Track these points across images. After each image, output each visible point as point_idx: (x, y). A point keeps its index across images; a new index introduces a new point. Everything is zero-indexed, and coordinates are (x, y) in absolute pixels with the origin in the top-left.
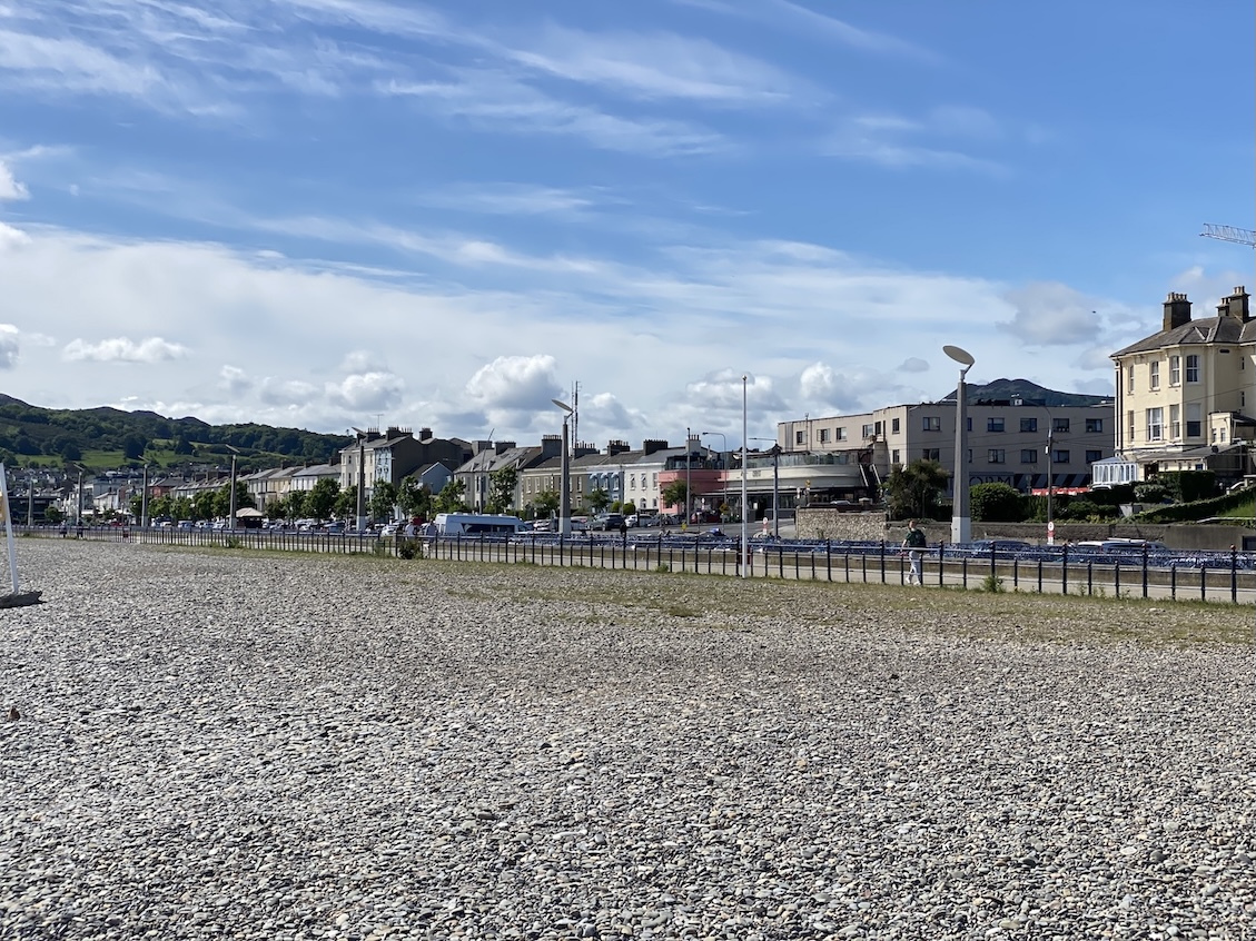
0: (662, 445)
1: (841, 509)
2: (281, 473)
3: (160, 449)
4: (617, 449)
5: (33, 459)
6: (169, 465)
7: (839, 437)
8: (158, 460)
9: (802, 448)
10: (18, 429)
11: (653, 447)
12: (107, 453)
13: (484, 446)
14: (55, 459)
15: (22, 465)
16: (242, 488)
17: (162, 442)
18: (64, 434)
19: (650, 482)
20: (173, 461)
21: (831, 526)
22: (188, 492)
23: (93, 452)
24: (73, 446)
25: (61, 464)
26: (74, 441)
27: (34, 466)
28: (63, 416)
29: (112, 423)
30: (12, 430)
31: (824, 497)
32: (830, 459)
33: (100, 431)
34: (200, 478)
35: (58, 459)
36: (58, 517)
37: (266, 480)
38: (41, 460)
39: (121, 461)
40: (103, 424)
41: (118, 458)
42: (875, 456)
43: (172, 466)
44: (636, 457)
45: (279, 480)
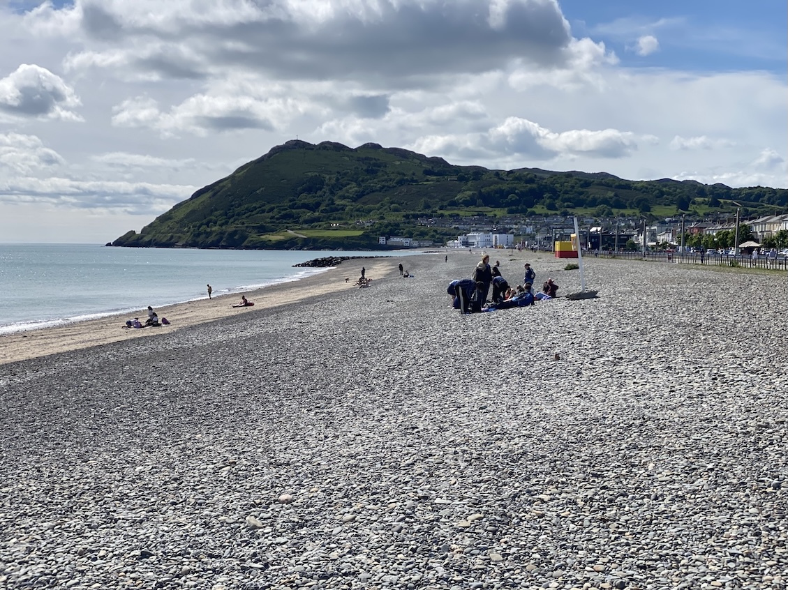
2: (775, 218)
3: (700, 204)
5: (622, 211)
6: (704, 214)
8: (698, 211)
10: (614, 193)
12: (667, 207)
14: (635, 211)
15: (615, 215)
16: (748, 229)
17: (700, 199)
18: (641, 196)
20: (708, 211)
22: (712, 231)
23: (658, 206)
24: (646, 203)
25: (638, 214)
26: (646, 200)
27: (623, 215)
28: (640, 185)
29: (670, 188)
30: (610, 194)
33: (662, 193)
34: (722, 222)
35: (637, 211)
36: (635, 248)
37: (764, 223)
38: (627, 212)
39: (674, 212)
40: (664, 189)
41: (673, 210)
43: (707, 215)
45: (774, 223)
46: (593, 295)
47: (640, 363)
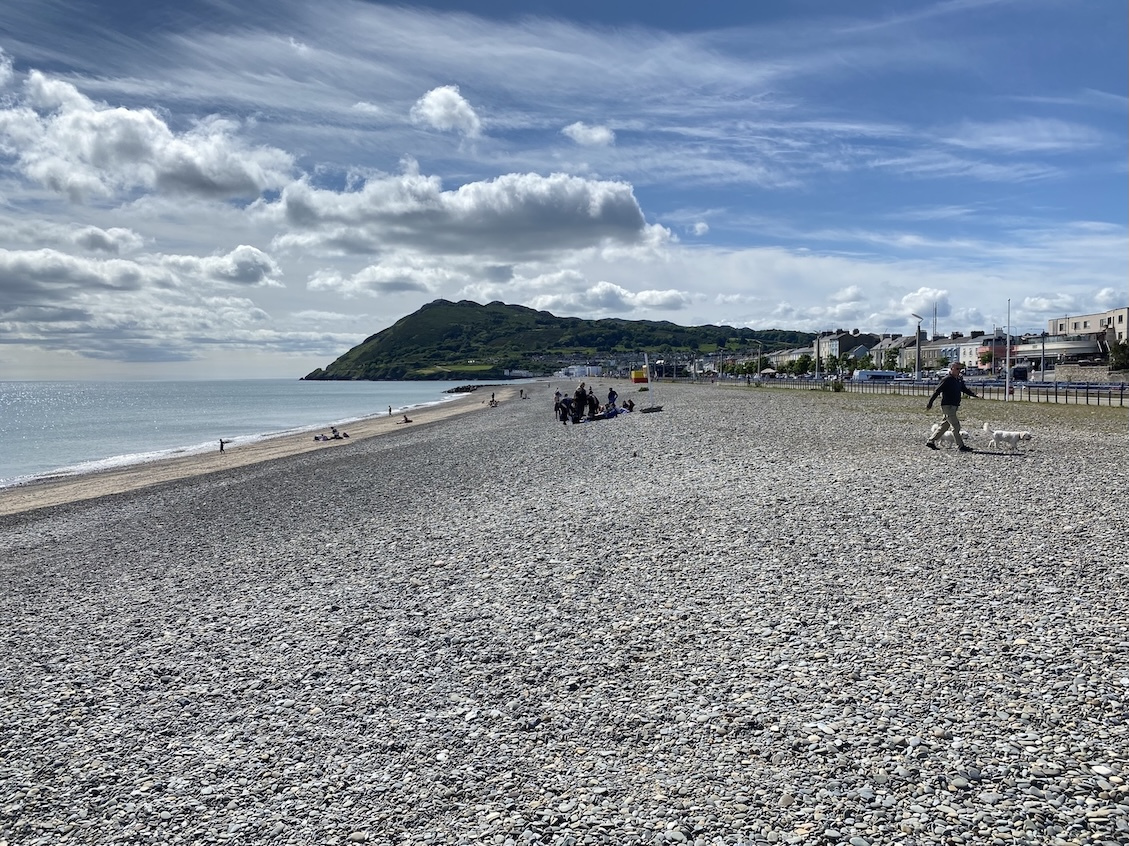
0: (981, 333)
1: (1081, 365)
2: (786, 352)
3: (733, 342)
4: (956, 336)
5: (678, 348)
6: (736, 350)
7: (1085, 326)
8: (731, 347)
9: (1063, 332)
11: (975, 335)
12: (710, 345)
13: (886, 336)
15: (674, 351)
16: (767, 360)
17: (733, 339)
18: (691, 337)
19: (974, 352)
20: (738, 348)
21: (1075, 374)
22: (742, 362)
23: (704, 344)
24: (695, 342)
25: (690, 350)
26: (695, 340)
27: (679, 351)
28: (691, 329)
29: (712, 331)
30: (670, 336)
31: (1073, 359)
32: (1079, 338)
33: (707, 335)
34: (749, 355)
35: (689, 348)
36: (688, 374)
37: (778, 355)
38: (682, 349)
39: (715, 348)
40: (708, 332)
42: (1107, 336)
43: (738, 350)
44: (966, 340)
45: (785, 355)
46: (659, 409)
47: (694, 458)
